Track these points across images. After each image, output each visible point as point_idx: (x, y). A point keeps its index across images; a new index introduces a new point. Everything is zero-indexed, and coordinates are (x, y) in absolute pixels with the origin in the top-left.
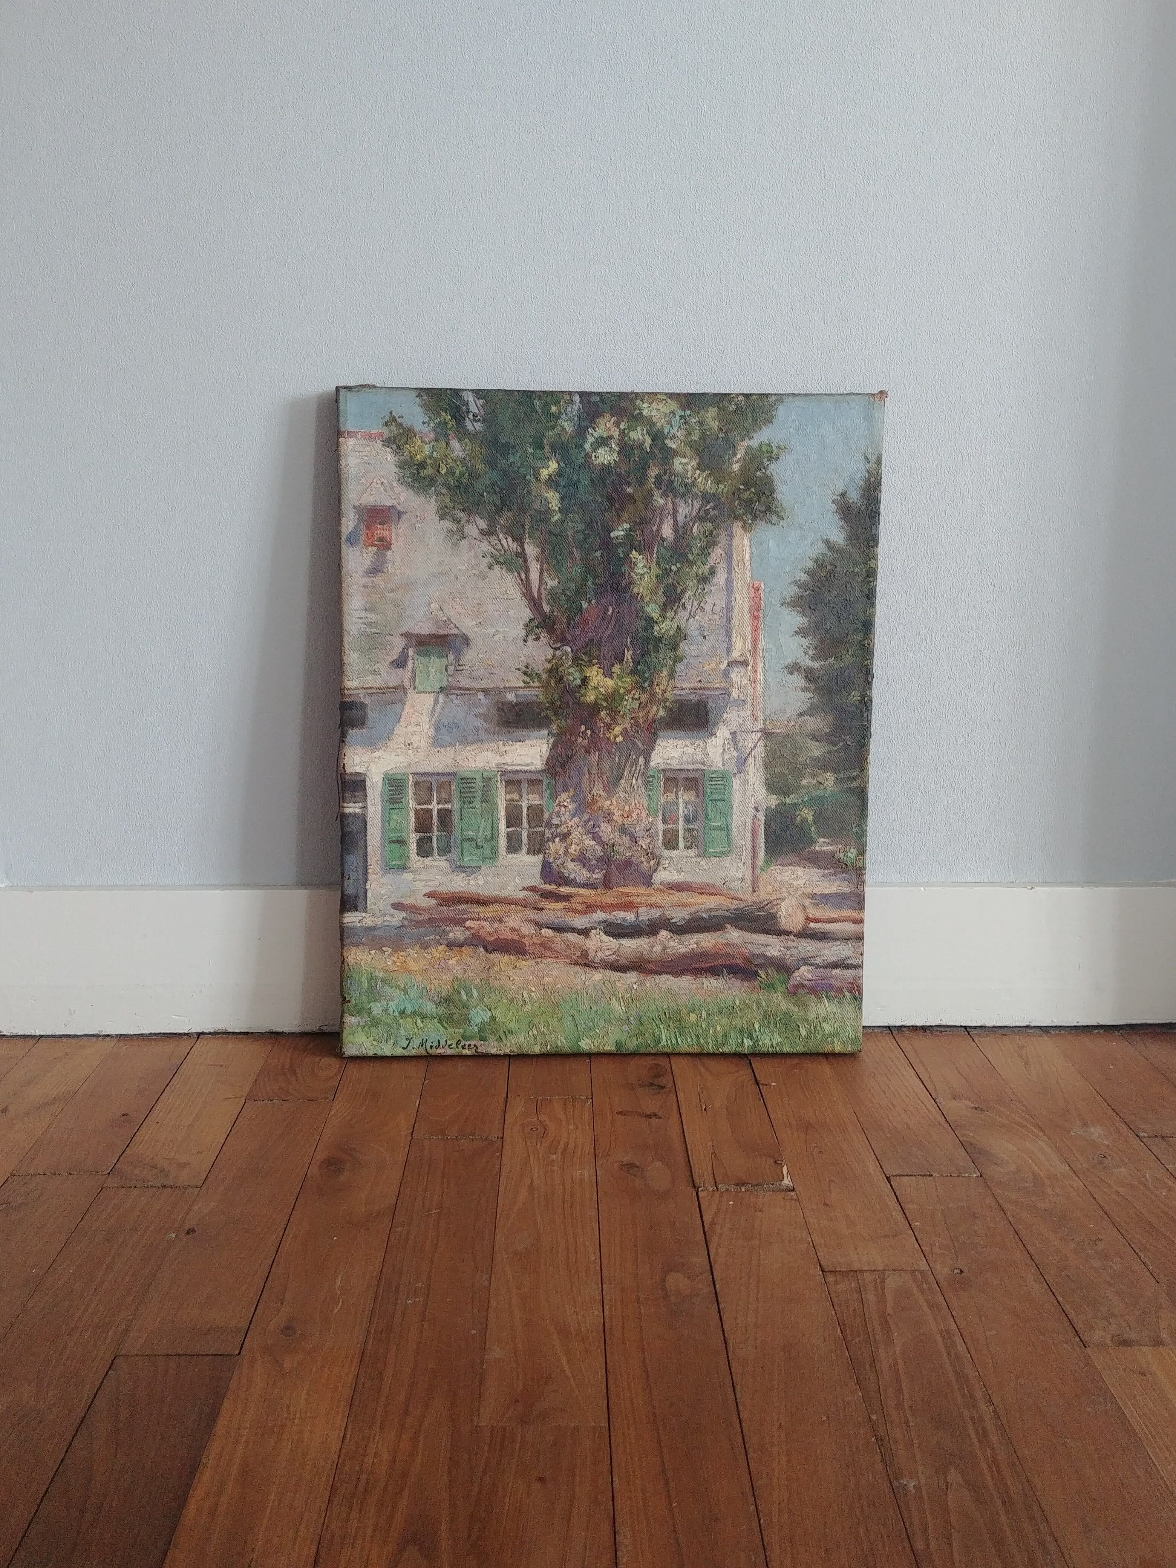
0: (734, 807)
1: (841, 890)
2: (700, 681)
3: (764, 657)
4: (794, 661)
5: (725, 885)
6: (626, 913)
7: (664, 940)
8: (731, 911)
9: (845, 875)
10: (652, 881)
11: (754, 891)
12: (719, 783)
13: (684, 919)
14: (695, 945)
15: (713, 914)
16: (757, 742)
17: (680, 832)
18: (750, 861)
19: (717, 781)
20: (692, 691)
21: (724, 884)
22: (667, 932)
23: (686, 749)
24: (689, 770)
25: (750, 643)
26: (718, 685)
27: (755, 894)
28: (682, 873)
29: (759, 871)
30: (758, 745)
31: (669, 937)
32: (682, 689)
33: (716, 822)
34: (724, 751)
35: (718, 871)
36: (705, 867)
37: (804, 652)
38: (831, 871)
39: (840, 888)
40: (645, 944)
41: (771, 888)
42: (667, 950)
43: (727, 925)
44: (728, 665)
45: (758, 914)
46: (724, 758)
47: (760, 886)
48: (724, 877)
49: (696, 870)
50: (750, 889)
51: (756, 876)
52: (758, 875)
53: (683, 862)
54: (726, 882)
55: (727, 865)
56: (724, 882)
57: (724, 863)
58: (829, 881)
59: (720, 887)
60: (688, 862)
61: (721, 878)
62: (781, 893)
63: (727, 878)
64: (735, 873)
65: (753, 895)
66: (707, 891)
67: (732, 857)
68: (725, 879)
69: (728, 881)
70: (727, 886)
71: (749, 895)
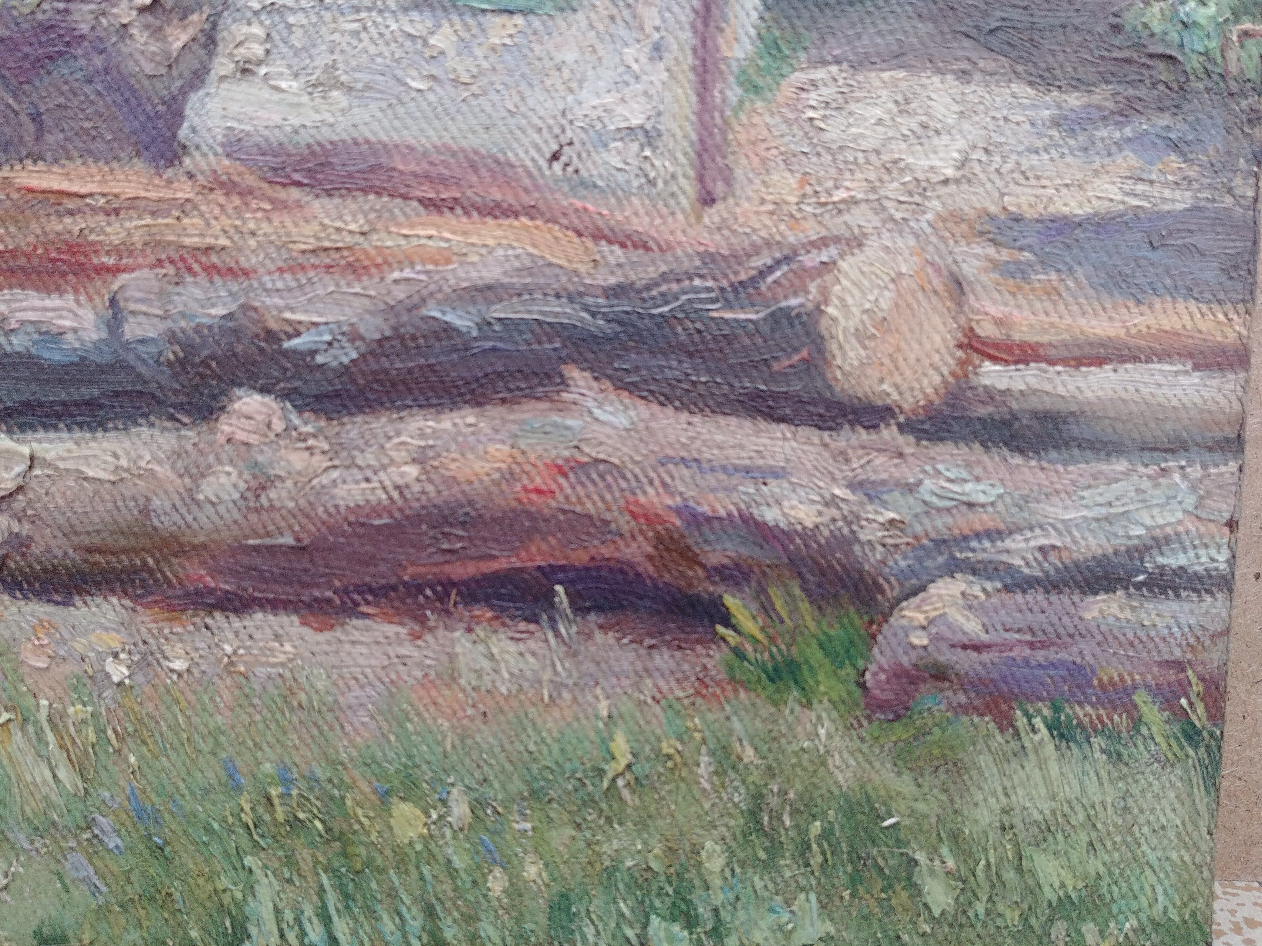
1: (1147, 198)
5: (557, 166)
6: (55, 301)
7: (253, 439)
8: (590, 300)
9: (1164, 120)
10: (183, 132)
11: (708, 200)
13: (354, 336)
14: (413, 471)
15: (498, 311)
18: (687, 35)
21: (555, 156)
22: (268, 400)
27: (712, 216)
28: (335, 93)
29: (734, 94)
31: (278, 426)
35: (523, 86)
36: (452, 61)
38: (1096, 99)
39: (1140, 188)
40: (155, 459)
41: (793, 181)
42: (273, 494)
43: (573, 373)
45: (729, 315)
47: (738, 173)
48: (551, 122)
49: (409, 81)
50: (688, 189)
51: (718, 121)
52: (728, 113)
53: (336, 37)
54: (567, 149)
55: (570, 56)
56: (555, 147)
57: (550, 46)
58: (1085, 149)
59: (535, 173)
60: (363, 35)
61: (540, 123)
62: (840, 211)
63: (567, 127)
64: (608, 99)
65: (699, 217)
66: (469, 193)
67: (593, 16)
68: (557, 131)
69: (571, 144)
70: (570, 169)
71: (680, 216)
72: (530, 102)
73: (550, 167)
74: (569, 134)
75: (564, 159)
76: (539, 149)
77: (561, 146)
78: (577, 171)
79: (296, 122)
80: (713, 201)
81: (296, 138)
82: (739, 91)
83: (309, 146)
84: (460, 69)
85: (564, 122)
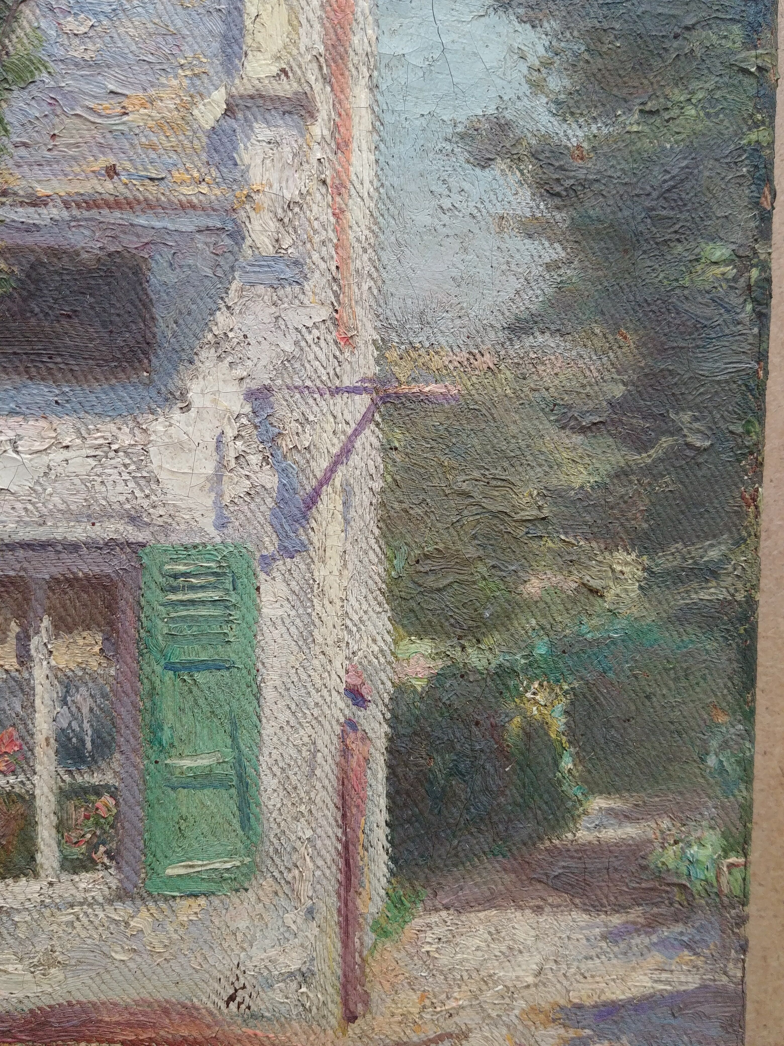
0: (269, 694)
1: (669, 983)
2: (112, 172)
3: (374, 88)
4: (491, 110)
5: (233, 1006)
9: (679, 928)
11: (351, 1018)
12: (200, 595)
16: (356, 433)
17: (40, 802)
18: (333, 901)
19: (193, 588)
20: (75, 212)
21: (232, 998)
23: (57, 456)
24: (74, 547)
25: (317, 26)
26: (188, 191)
27: (354, 1029)
28: (52, 971)
29: (369, 938)
30: (358, 444)
32: (34, 205)
33: (195, 755)
34: (222, 465)
35: (206, 949)
36: (149, 937)
37: (529, 81)
38: (631, 917)
39: (664, 976)
41: (415, 997)
44: (230, 111)
46: (220, 495)
47: (374, 996)
48: (228, 973)
49: (113, 954)
50: (336, 1011)
51: (358, 959)
52: (365, 953)
53: (54, 927)
54: (240, 992)
55: (242, 924)
56: (231, 991)
57: (228, 919)
58: (625, 954)
59: (216, 1012)
60: (77, 924)
61: (219, 976)
62: (451, 1015)
63: (241, 976)
64: (272, 953)
65: (344, 1032)
66: (162, 1033)
67: (260, 893)
68: (233, 979)
69: (244, 987)
70: (243, 1007)
71: (330, 1032)
72: (211, 961)
73: (228, 1006)
74: (242, 981)
75: (238, 999)
76: (218, 994)
77: (236, 990)
78: (249, 1008)
79: (21, 995)
80: (356, 1018)
81: (21, 1006)
82: (374, 936)
83: (31, 1011)
84: (155, 942)
85: (238, 972)
